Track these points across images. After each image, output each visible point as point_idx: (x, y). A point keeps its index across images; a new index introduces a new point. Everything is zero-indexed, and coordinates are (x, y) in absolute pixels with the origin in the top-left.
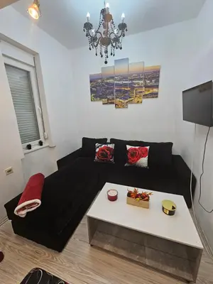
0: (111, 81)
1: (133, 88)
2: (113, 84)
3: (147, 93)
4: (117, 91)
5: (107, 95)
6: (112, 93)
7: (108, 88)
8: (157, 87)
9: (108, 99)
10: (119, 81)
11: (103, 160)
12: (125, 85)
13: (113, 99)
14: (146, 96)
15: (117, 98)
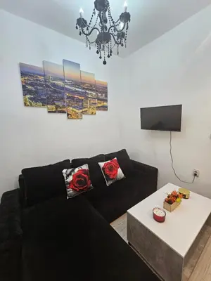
0: (60, 83)
1: (87, 98)
2: (63, 88)
3: (99, 105)
4: (68, 97)
5: (53, 100)
6: (62, 99)
7: (55, 92)
8: (106, 101)
9: (57, 107)
10: (71, 86)
11: (82, 190)
12: (78, 93)
13: (64, 107)
14: (98, 108)
15: (69, 106)
